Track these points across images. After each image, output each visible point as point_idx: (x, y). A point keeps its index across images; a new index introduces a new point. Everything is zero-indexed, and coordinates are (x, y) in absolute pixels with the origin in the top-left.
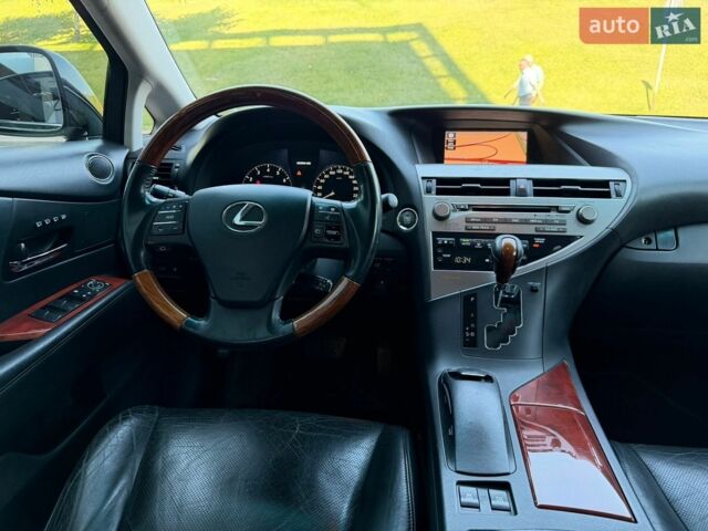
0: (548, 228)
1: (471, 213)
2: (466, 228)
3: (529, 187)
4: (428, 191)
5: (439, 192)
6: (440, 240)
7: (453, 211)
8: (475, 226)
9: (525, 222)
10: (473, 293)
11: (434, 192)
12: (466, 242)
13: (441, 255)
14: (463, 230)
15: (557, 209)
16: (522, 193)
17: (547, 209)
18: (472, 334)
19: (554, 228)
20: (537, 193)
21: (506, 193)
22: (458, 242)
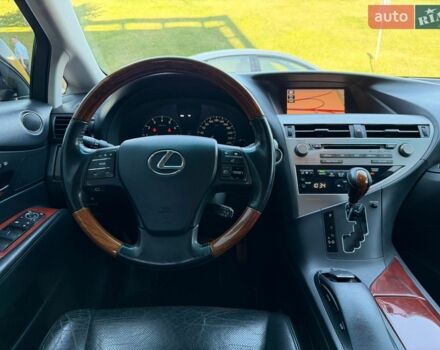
0: (380, 160)
1: (323, 150)
2: (321, 162)
3: (363, 131)
4: (290, 135)
5: (298, 135)
6: (303, 172)
7: (311, 149)
8: (328, 160)
9: (364, 156)
10: (331, 211)
11: (294, 135)
12: (322, 172)
13: (303, 183)
14: (319, 164)
15: (385, 146)
16: (358, 135)
17: (377, 147)
18: (333, 242)
19: (385, 160)
20: (369, 135)
21: (347, 135)
22: (316, 172)
